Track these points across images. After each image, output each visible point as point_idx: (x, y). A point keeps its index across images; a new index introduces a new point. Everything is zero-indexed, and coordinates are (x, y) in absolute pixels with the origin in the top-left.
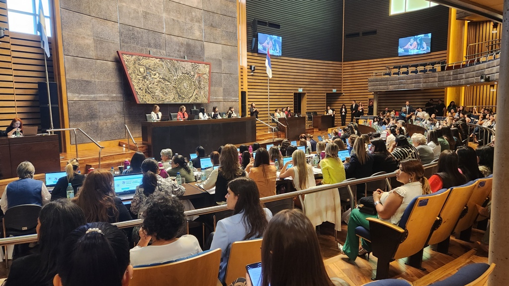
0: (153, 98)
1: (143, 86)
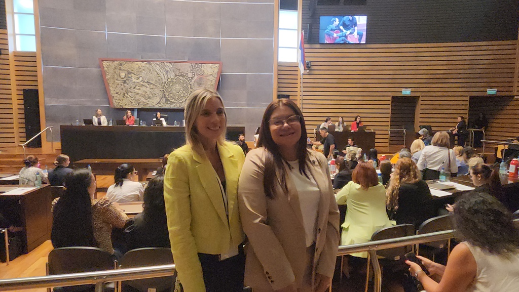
0: (131, 102)
1: (121, 91)
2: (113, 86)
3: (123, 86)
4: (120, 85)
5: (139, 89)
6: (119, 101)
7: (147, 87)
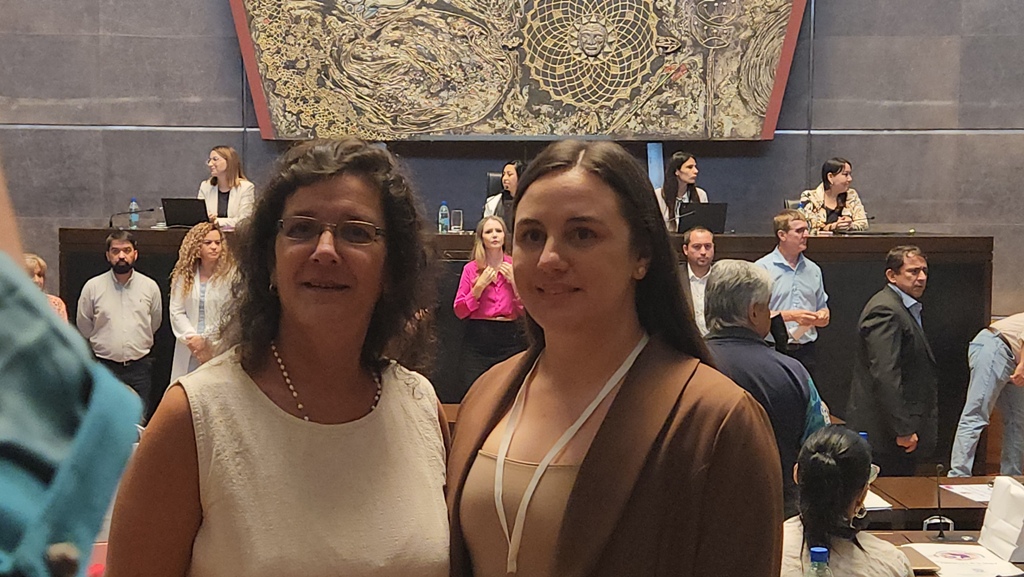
0: (360, 111)
1: (311, 51)
2: (273, 28)
3: (318, 29)
4: (304, 25)
5: (399, 42)
6: (302, 106)
7: (436, 32)
